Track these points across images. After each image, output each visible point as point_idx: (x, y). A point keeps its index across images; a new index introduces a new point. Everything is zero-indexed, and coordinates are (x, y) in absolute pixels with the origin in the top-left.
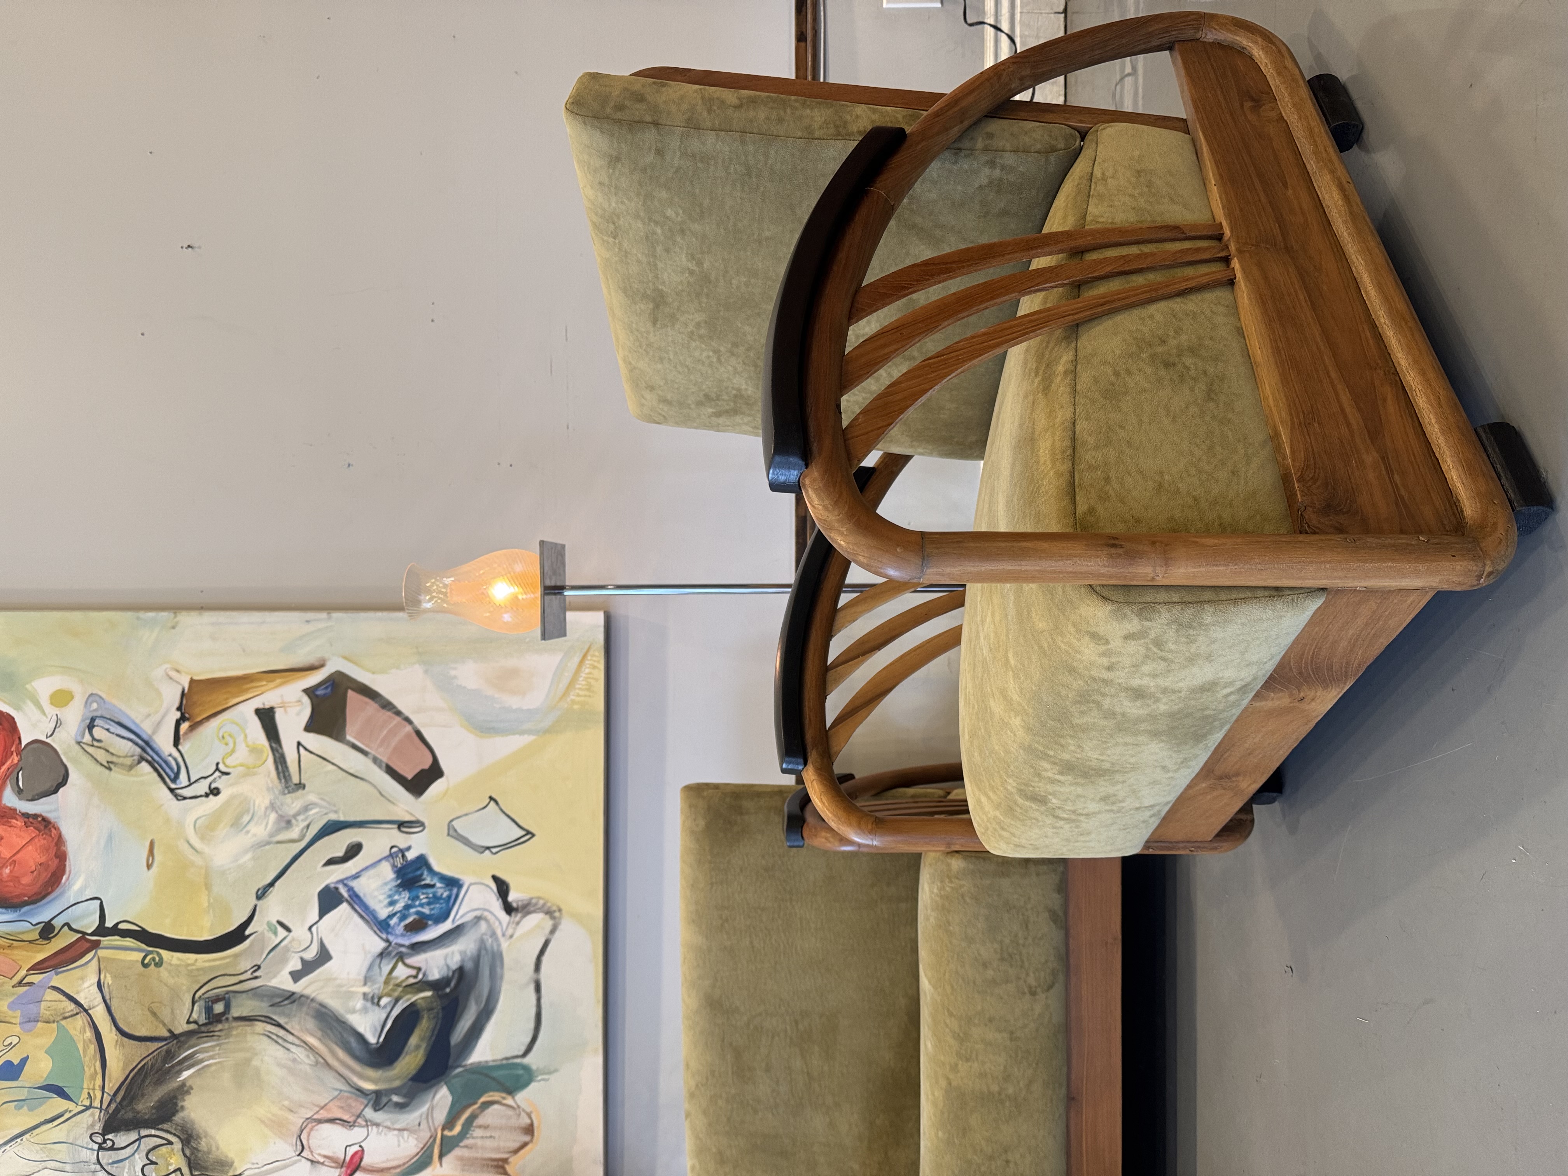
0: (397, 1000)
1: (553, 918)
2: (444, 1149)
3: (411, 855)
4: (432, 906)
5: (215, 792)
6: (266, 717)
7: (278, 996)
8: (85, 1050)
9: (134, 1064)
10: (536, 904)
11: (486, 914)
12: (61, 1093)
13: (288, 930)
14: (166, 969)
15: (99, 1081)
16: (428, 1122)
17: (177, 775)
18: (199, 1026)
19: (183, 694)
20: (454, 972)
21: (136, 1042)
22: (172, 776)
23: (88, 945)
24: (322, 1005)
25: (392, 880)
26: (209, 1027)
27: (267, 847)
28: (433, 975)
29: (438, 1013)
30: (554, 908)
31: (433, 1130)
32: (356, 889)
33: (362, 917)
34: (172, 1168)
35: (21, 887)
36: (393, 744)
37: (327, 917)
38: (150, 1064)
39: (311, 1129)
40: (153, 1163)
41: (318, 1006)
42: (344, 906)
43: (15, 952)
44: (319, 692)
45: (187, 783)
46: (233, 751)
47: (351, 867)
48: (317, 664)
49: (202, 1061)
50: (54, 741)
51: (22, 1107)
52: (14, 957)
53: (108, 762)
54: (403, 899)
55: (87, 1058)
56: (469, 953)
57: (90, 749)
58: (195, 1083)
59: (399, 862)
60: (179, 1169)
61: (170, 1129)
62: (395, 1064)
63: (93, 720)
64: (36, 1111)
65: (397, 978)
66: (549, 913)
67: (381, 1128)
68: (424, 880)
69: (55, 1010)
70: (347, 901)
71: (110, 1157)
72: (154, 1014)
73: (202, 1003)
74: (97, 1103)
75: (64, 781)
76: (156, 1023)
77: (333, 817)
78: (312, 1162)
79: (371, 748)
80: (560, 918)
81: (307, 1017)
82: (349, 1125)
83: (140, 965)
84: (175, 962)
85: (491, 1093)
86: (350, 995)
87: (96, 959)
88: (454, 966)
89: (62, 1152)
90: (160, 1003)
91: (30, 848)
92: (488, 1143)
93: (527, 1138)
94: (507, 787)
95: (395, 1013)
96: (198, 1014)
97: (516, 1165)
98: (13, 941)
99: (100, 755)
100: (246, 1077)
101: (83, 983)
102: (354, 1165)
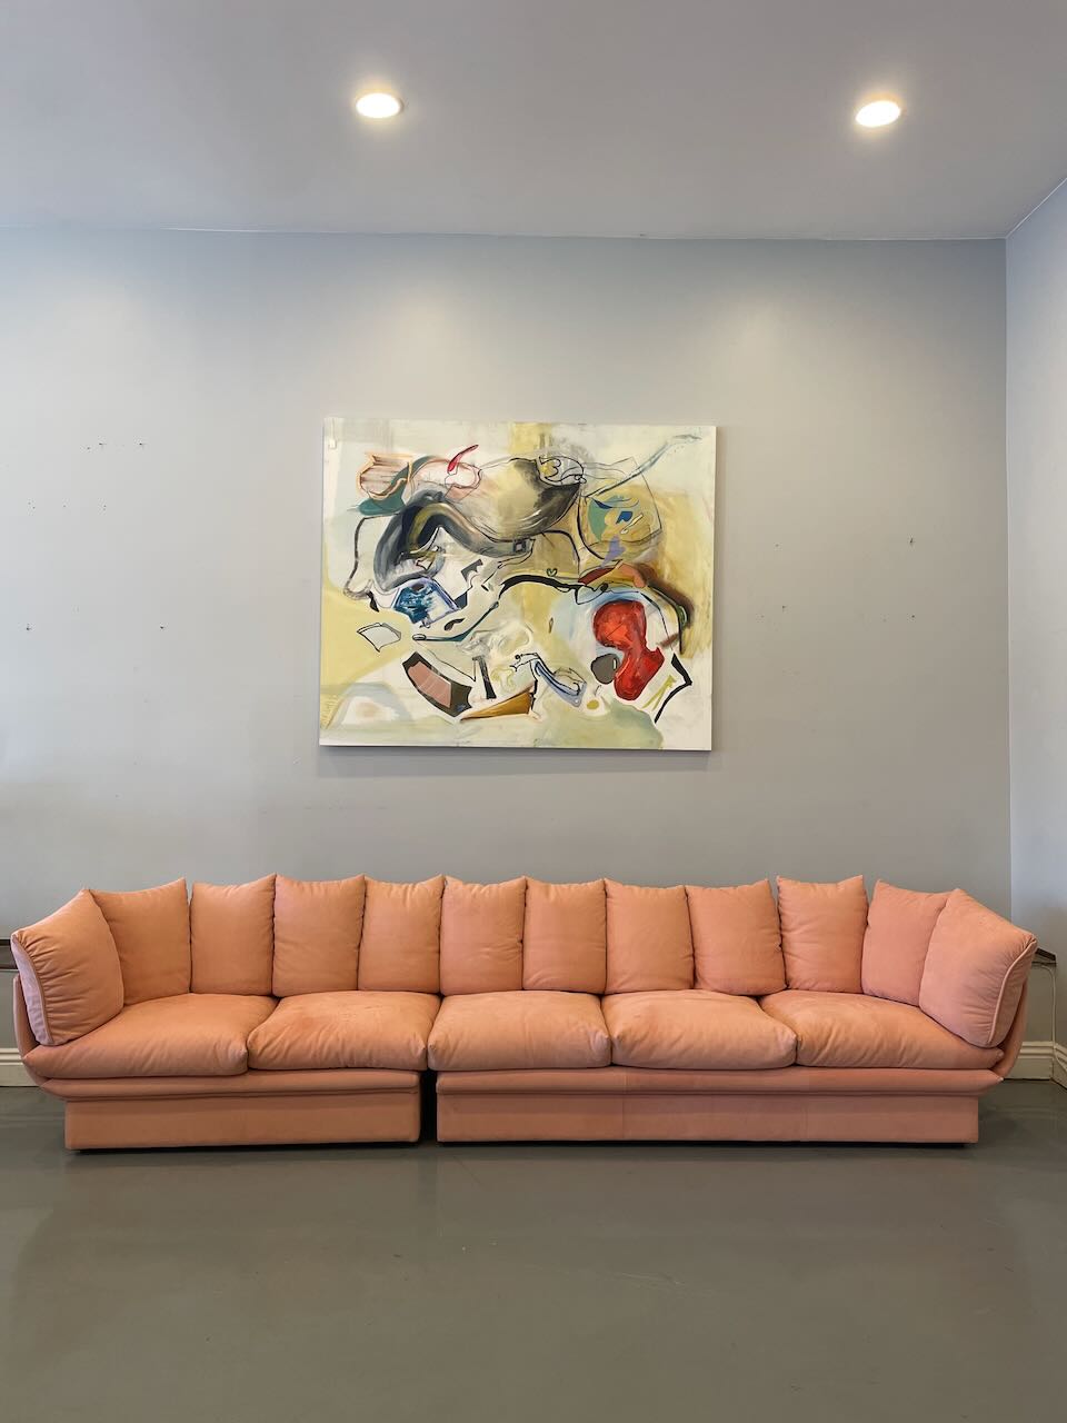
0: (428, 549)
1: (348, 590)
2: (406, 470)
3: (420, 623)
4: (410, 597)
5: (518, 657)
6: (491, 694)
7: (489, 553)
8: (588, 527)
9: (563, 519)
10: (357, 597)
11: (382, 593)
12: (601, 505)
13: (483, 586)
14: (545, 567)
15: (581, 510)
16: (414, 486)
17: (536, 666)
18: (529, 538)
19: (532, 707)
20: (399, 564)
21: (562, 530)
22: (539, 666)
23: (584, 580)
24: (467, 547)
25: (430, 611)
26: (524, 537)
27: (493, 629)
28: (410, 562)
29: (408, 542)
30: (347, 594)
31: (412, 482)
32: (448, 606)
33: (445, 592)
34: (546, 464)
35: (616, 610)
36: (427, 680)
37: (463, 592)
38: (555, 519)
39: (474, 483)
40: (555, 467)
41: (469, 547)
42: (454, 598)
43: (620, 577)
44: (464, 706)
45: (531, 661)
46: (508, 677)
47: (450, 618)
48: (465, 721)
49: (529, 520)
50: (598, 684)
51: (620, 498)
52: (622, 574)
53: (571, 673)
54: (424, 601)
55: (587, 522)
56: (392, 572)
58: (532, 508)
59: (426, 620)
60: (542, 464)
61: (546, 484)
62: (430, 516)
63: (578, 694)
64: (613, 495)
65: (428, 560)
66: (350, 592)
67: (438, 483)
68: (413, 611)
69: (601, 548)
70: (453, 601)
71: (577, 471)
72: (552, 544)
73: (527, 550)
74: (582, 499)
75: (593, 663)
76: (550, 540)
77: (458, 643)
78: (474, 466)
79: (438, 677)
80: (344, 590)
81: (474, 541)
82: (454, 485)
83: (558, 570)
84: (541, 571)
85: (381, 500)
86: (453, 552)
87: (580, 573)
88: (399, 566)
89: (601, 474)
90: (548, 550)
91: (611, 630)
92: (383, 474)
93: (363, 476)
94: (369, 656)
95: (430, 542)
96: (529, 544)
97: (369, 462)
98: (623, 581)
99: (574, 676)
100: (507, 512)
101: (587, 561)
102: (453, 464)
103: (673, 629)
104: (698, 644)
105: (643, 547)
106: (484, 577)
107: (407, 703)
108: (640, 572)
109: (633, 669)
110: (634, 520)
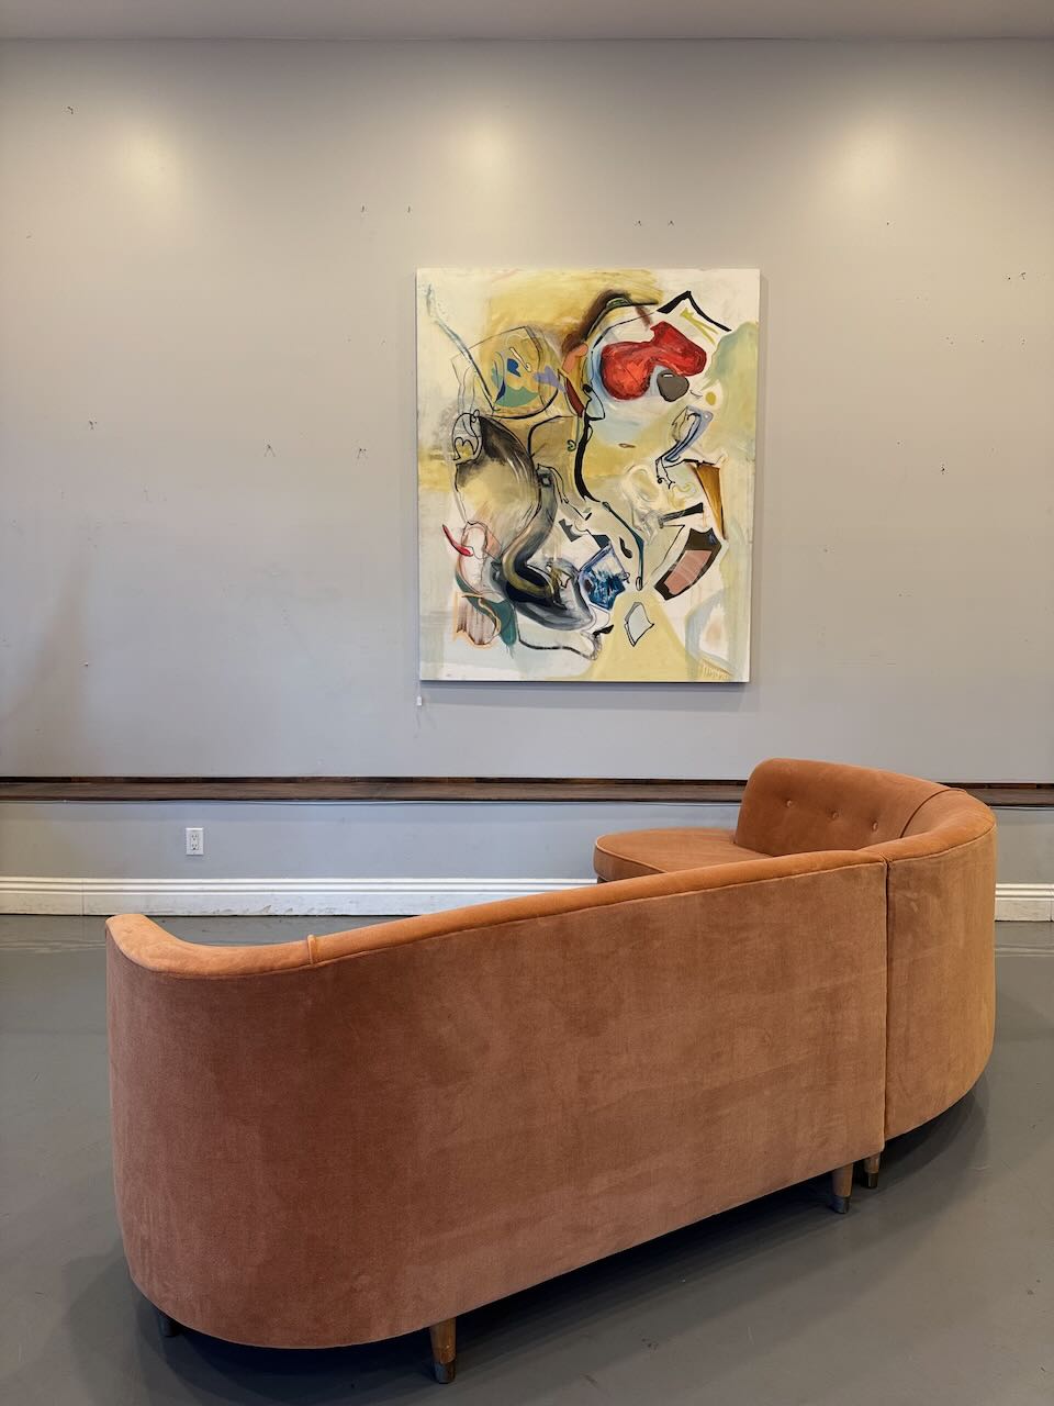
0: (549, 575)
1: (591, 656)
2: (470, 598)
3: (624, 583)
4: (598, 594)
5: (660, 481)
6: (698, 509)
7: (552, 513)
8: (524, 408)
9: (516, 435)
10: (598, 647)
11: (594, 622)
12: (501, 394)
13: (587, 518)
14: (567, 453)
15: (507, 415)
16: (485, 590)
17: (669, 461)
18: (537, 471)
19: (712, 464)
20: (564, 605)
21: (528, 436)
22: (669, 458)
23: (580, 411)
24: (546, 537)
25: (612, 573)
26: (536, 476)
27: (630, 508)
28: (562, 594)
29: (542, 597)
30: (596, 657)
31: (481, 593)
32: (608, 554)
33: (593, 557)
34: (460, 453)
35: (611, 375)
36: (682, 575)
37: (593, 538)
38: (517, 443)
39: (482, 529)
40: (464, 444)
41: (547, 534)
42: (600, 549)
43: (576, 372)
44: (711, 536)
45: (664, 466)
46: (681, 491)
47: (619, 553)
48: (726, 535)
49: (518, 471)
50: (688, 394)
51: (493, 372)
52: (573, 370)
53: (677, 423)
54: (602, 579)
55: (520, 409)
56: (573, 613)
57: (683, 414)
58: (506, 468)
59: (622, 577)
60: (460, 458)
61: (481, 454)
62: (516, 574)
63: (699, 415)
64: (491, 380)
65: (561, 575)
66: (594, 654)
67: (482, 566)
68: (612, 590)
69: (545, 392)
70: (602, 550)
71: (467, 420)
72: (543, 446)
73: (549, 472)
74: (495, 414)
75: (666, 399)
76: (538, 448)
77: (645, 543)
78: (464, 529)
79: (680, 563)
80: (591, 659)
81: (541, 528)
82: (484, 549)
83: (569, 439)
84: (571, 457)
85: (500, 624)
86: (552, 551)
87: (572, 415)
88: (567, 605)
89: (469, 394)
90: (549, 450)
91: (632, 380)
92: (474, 622)
93: (477, 641)
94: (659, 633)
95: (543, 574)
96: (543, 470)
97: (463, 636)
98: (582, 370)
99: (681, 419)
100: (509, 495)
101: (560, 408)
102: (463, 551)
103: (631, 312)
104: (647, 284)
105: (544, 347)
106: (576, 518)
107: (706, 596)
108: (571, 350)
109: (673, 356)
110: (516, 357)
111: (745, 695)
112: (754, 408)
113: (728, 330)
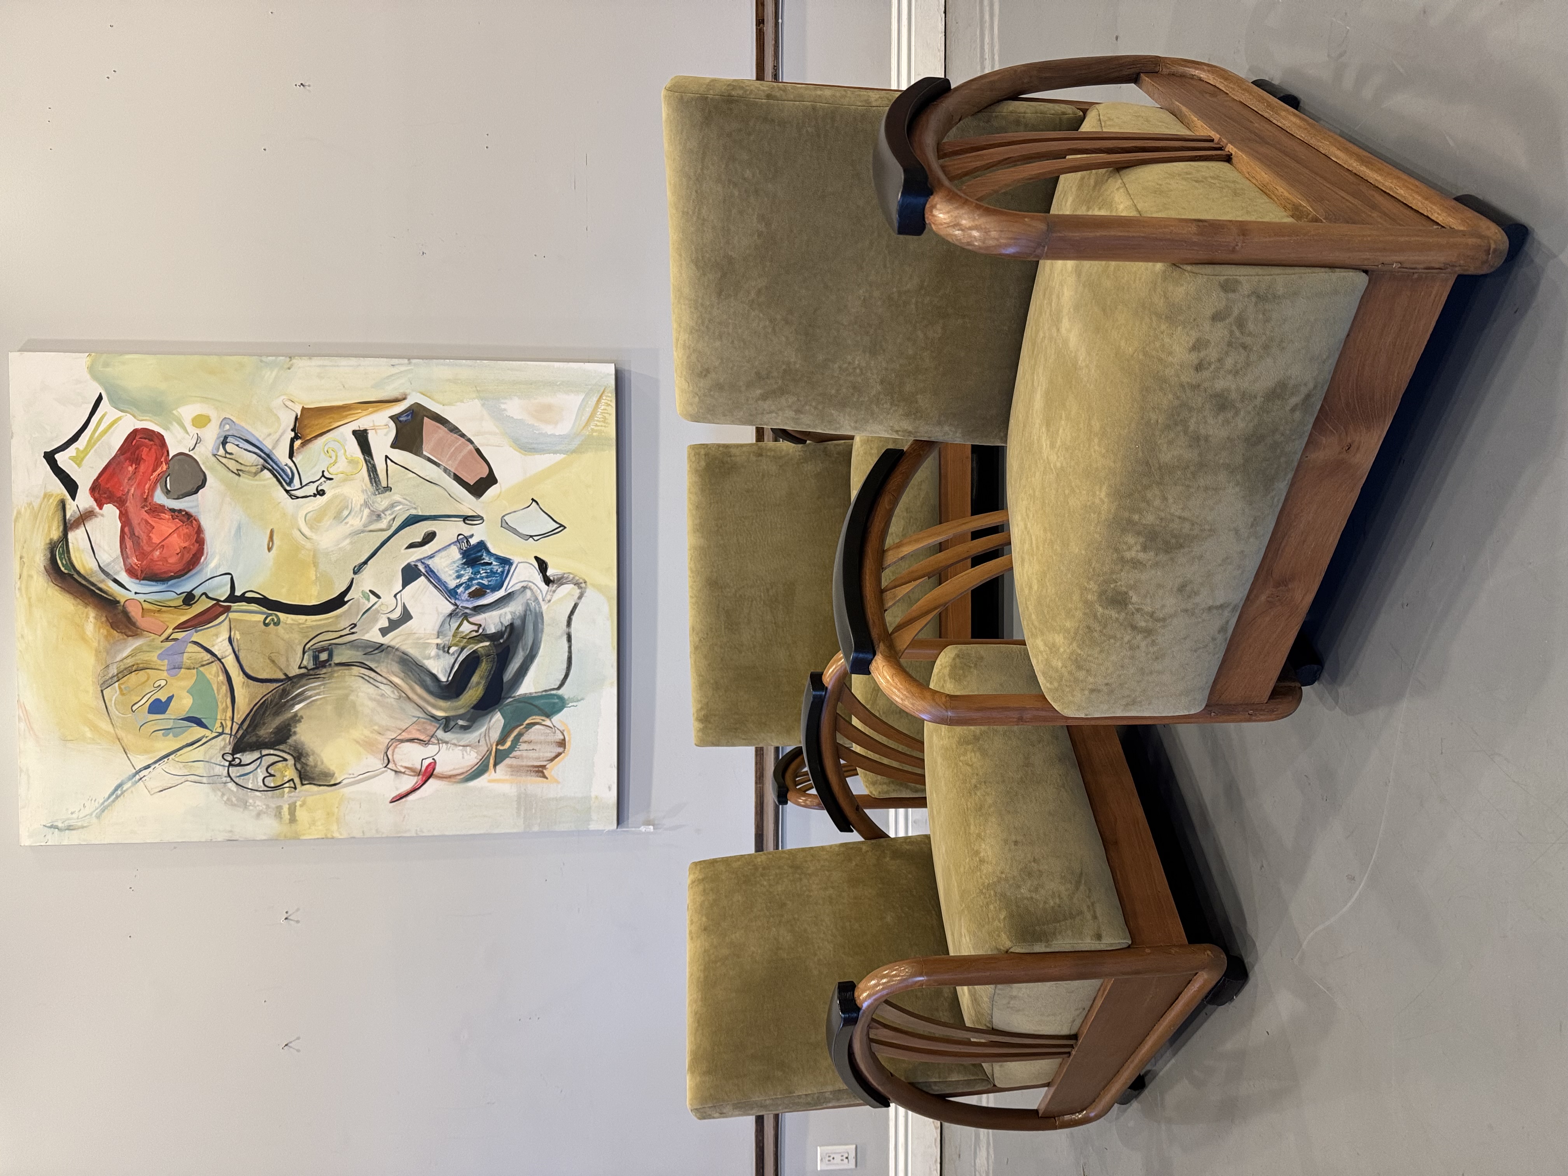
0: (463, 649)
1: (580, 588)
2: (497, 761)
3: (473, 541)
4: (489, 579)
5: (321, 493)
6: (362, 437)
7: (370, 647)
8: (218, 690)
9: (257, 700)
10: (567, 578)
11: (530, 584)
12: (199, 723)
13: (378, 597)
14: (283, 627)
15: (229, 714)
16: (486, 740)
17: (292, 480)
18: (308, 670)
19: (296, 418)
20: (506, 627)
21: (259, 683)
22: (288, 480)
23: (222, 609)
24: (403, 653)
25: (458, 560)
26: (316, 671)
27: (362, 534)
28: (490, 630)
29: (494, 658)
30: (581, 581)
31: (489, 746)
32: (431, 566)
33: (435, 587)
34: (286, 779)
35: (168, 565)
36: (459, 458)
37: (407, 588)
38: (269, 699)
39: (395, 747)
40: (271, 775)
41: (401, 654)
42: (422, 578)
43: (165, 615)
44: (401, 419)
45: (300, 486)
46: (335, 462)
47: (428, 549)
48: (400, 397)
49: (310, 697)
50: (195, 453)
51: (168, 734)
52: (162, 620)
53: (237, 470)
54: (468, 573)
55: (220, 696)
56: (518, 614)
57: (224, 460)
58: (305, 714)
59: (464, 546)
60: (292, 780)
61: (285, 749)
62: (461, 697)
63: (226, 437)
64: (179, 738)
65: (462, 632)
66: (577, 584)
67: (449, 745)
68: (484, 559)
69: (195, 659)
70: (424, 575)
71: (238, 771)
72: (273, 661)
73: (311, 653)
74: (228, 731)
75: (203, 485)
76: (275, 668)
77: (414, 512)
78: (396, 772)
79: (442, 462)
80: (585, 588)
81: (394, 663)
82: (424, 743)
83: (262, 624)
84: (289, 621)
85: (534, 717)
86: (426, 645)
87: (228, 619)
88: (506, 623)
89: (200, 769)
90: (278, 653)
91: (175, 535)
92: (531, 754)
93: (560, 750)
94: (545, 492)
95: (461, 659)
96: (308, 662)
97: (552, 770)
98: (162, 607)
99: (232, 465)
100: (345, 708)
101: (217, 639)
102: (428, 774)
103: (76, 538)
104: (35, 517)
105: (130, 662)
106: (378, 611)
107: (489, 425)
108: (134, 624)
109: (139, 478)
110: (146, 702)
111: (635, 369)
112: (213, 360)
113: (100, 398)
